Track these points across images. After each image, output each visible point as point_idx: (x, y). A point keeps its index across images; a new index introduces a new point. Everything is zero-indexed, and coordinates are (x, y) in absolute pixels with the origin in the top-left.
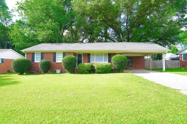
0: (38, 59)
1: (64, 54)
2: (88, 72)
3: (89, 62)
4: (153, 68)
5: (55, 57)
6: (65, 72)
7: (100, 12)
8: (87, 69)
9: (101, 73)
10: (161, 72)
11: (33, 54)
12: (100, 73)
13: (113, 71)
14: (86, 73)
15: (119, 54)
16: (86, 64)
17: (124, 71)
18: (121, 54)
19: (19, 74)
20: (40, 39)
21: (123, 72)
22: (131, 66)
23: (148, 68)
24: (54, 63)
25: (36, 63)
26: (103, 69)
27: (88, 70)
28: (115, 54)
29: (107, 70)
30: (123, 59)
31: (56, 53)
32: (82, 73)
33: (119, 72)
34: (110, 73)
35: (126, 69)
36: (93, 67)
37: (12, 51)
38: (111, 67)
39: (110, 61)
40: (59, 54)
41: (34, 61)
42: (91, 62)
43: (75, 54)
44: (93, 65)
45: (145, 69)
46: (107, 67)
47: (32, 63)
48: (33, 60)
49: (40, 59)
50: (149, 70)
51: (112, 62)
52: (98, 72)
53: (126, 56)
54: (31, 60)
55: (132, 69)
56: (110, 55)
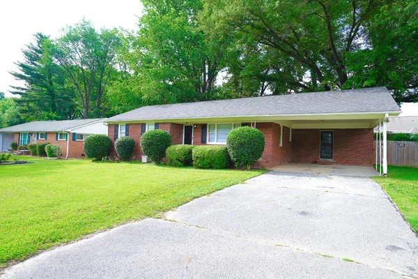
1: (157, 126)
2: (180, 163)
3: (204, 142)
5: (145, 131)
8: (177, 156)
11: (116, 126)
19: (94, 161)
22: (332, 157)
31: (145, 124)
42: (208, 143)
49: (125, 135)
52: (197, 163)
54: (113, 138)
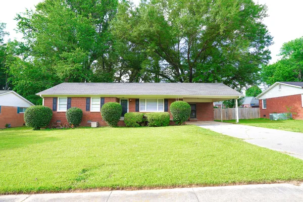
0: (63, 106)
1: (103, 99)
2: (139, 125)
3: (137, 110)
4: (226, 119)
5: (89, 103)
6: (105, 125)
7: (151, 39)
8: (136, 120)
9: (156, 126)
10: (234, 123)
11: (55, 99)
12: (154, 126)
13: (171, 123)
14: (136, 126)
15: (180, 99)
16: (135, 114)
17: (187, 123)
18: (181, 100)
19: (35, 130)
20: (60, 75)
21: (184, 124)
22: (195, 117)
23: (218, 119)
24: (88, 112)
25: (58, 112)
26: (158, 120)
27: (137, 122)
28: (174, 100)
29: (164, 122)
30: (185, 106)
31: (89, 98)
32: (131, 125)
33: (180, 125)
34: (168, 125)
35: (189, 121)
36: (144, 117)
37: (14, 93)
38: (169, 118)
39: (166, 110)
40: (95, 100)
41: (56, 110)
42: (140, 111)
43: (118, 100)
44: (145, 115)
45: (215, 121)
46: (164, 117)
47: (54, 112)
48: (55, 108)
49: (66, 106)
50: (220, 121)
51: (170, 110)
52: (152, 124)
53: (189, 103)
54: (52, 109)
55: (196, 121)
56: (167, 101)
